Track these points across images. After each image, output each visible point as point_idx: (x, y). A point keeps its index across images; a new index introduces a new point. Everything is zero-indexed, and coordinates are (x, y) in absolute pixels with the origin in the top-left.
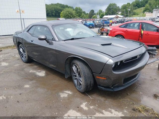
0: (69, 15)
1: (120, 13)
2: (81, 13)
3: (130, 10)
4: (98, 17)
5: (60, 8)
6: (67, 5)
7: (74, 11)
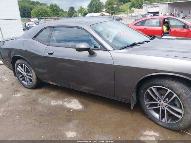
0: (43, 14)
1: (104, 10)
2: (58, 11)
3: (116, 6)
4: (80, 16)
5: (30, 6)
6: (38, 2)
7: (49, 8)
